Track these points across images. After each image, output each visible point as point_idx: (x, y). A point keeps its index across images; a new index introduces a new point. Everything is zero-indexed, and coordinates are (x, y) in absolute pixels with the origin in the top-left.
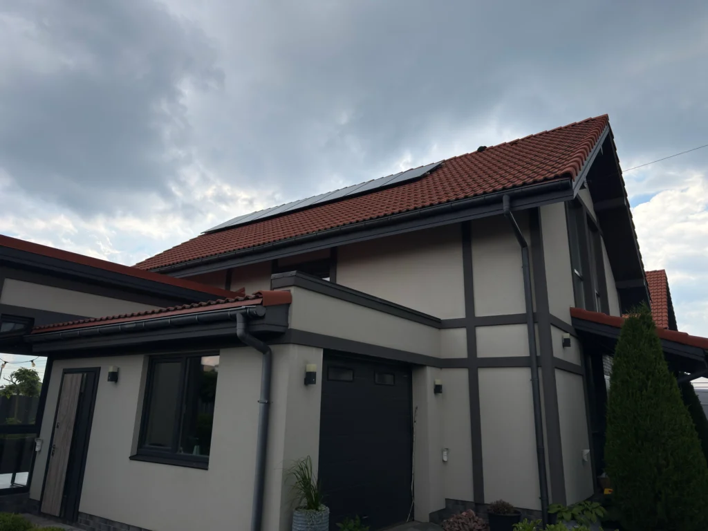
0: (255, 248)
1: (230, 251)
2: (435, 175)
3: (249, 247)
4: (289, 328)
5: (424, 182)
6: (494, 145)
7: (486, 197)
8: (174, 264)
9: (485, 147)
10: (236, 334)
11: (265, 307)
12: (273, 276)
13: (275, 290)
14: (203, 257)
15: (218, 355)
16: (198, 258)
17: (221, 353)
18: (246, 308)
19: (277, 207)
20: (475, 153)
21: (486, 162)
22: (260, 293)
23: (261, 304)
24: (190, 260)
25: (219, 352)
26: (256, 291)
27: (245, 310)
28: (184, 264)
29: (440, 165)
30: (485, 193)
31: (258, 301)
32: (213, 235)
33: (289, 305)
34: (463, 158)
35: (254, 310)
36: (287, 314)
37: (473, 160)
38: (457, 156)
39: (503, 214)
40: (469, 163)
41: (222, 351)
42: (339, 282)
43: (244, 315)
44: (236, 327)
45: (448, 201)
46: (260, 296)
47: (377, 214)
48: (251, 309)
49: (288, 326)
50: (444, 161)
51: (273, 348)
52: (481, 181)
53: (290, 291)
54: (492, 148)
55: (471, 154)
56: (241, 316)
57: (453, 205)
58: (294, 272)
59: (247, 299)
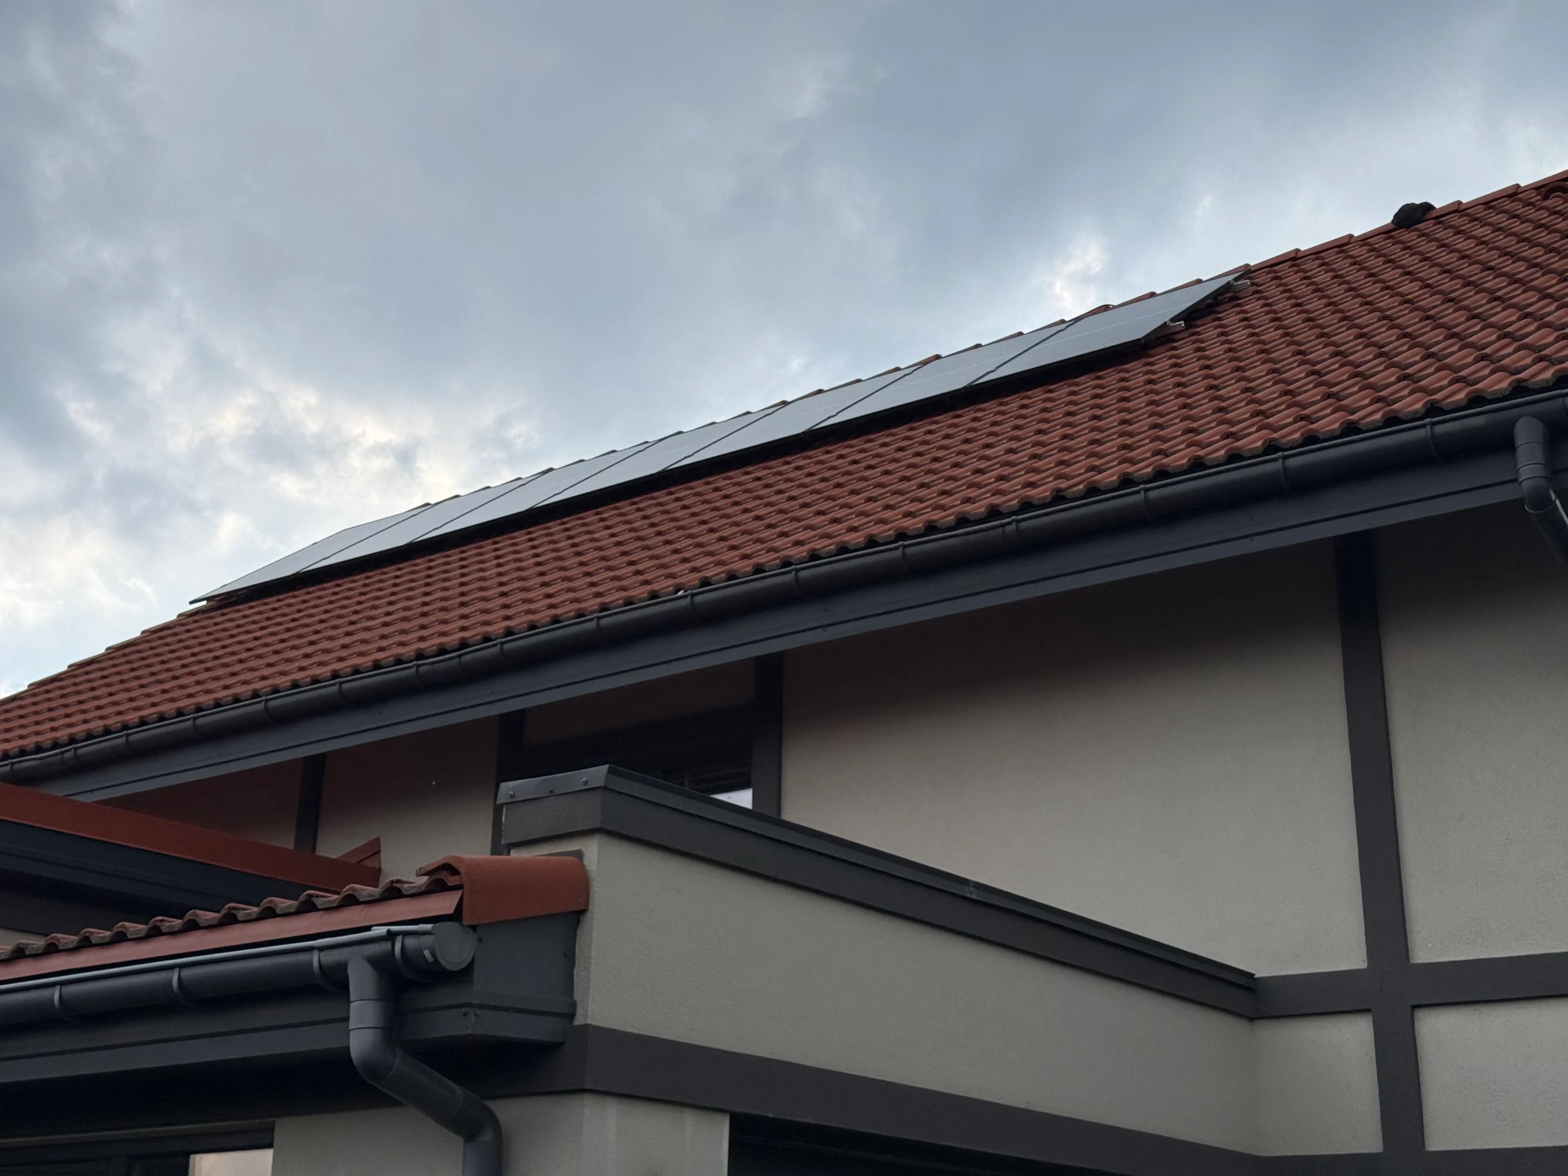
0: (426, 667)
1: (315, 680)
2: (1208, 331)
3: (399, 661)
4: (578, 1021)
5: (1162, 362)
6: (1467, 197)
7: (1440, 429)
8: (72, 740)
9: (1427, 207)
10: (347, 1049)
11: (474, 928)
12: (508, 788)
13: (515, 854)
14: (199, 709)
15: (270, 1146)
16: (180, 713)
17: (278, 1136)
18: (391, 936)
19: (519, 483)
20: (1385, 232)
21: (1431, 274)
22: (448, 868)
23: (456, 916)
24: (143, 722)
25: (271, 1130)
26: (434, 857)
27: (386, 946)
28: (117, 741)
29: (1227, 287)
30: (1433, 409)
31: (445, 904)
32: (245, 609)
33: (577, 916)
34: (1330, 257)
35: (424, 946)
36: (569, 958)
37: (1376, 263)
38: (1304, 247)
39: (1518, 503)
40: (1356, 276)
41: (285, 1129)
42: (793, 813)
43: (383, 965)
44: (347, 1019)
45: (1271, 447)
46: (452, 880)
47: (955, 507)
48: (411, 942)
49: (572, 1016)
50: (1247, 272)
51: (507, 1111)
52: (1416, 354)
53: (579, 855)
54: (1457, 209)
55: (1365, 239)
56: (368, 970)
57: (1292, 462)
58: (597, 774)
59: (394, 892)
